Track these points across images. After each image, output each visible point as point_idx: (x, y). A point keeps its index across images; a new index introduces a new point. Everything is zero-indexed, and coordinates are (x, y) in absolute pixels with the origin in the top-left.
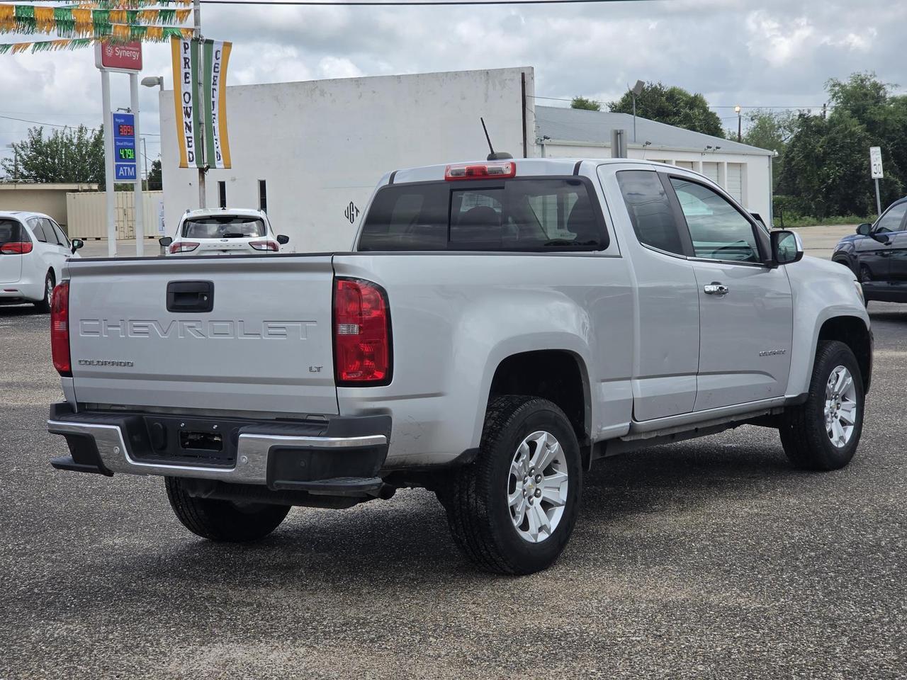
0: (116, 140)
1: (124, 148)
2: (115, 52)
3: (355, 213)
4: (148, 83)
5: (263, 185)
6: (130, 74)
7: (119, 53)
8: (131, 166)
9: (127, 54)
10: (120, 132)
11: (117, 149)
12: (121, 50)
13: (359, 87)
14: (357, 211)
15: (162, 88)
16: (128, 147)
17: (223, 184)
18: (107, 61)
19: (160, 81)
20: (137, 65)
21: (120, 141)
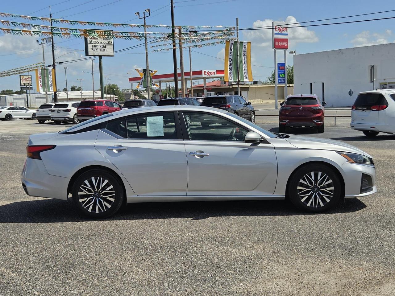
0: (278, 71)
1: (281, 73)
2: (279, 44)
3: (352, 93)
4: (291, 53)
5: (323, 84)
6: (285, 51)
7: (280, 44)
8: (283, 79)
9: (283, 44)
10: (280, 69)
11: (279, 74)
12: (281, 43)
13: (354, 51)
14: (353, 92)
16: (282, 73)
17: (311, 84)
18: (276, 47)
19: (295, 52)
20: (286, 48)
21: (280, 71)
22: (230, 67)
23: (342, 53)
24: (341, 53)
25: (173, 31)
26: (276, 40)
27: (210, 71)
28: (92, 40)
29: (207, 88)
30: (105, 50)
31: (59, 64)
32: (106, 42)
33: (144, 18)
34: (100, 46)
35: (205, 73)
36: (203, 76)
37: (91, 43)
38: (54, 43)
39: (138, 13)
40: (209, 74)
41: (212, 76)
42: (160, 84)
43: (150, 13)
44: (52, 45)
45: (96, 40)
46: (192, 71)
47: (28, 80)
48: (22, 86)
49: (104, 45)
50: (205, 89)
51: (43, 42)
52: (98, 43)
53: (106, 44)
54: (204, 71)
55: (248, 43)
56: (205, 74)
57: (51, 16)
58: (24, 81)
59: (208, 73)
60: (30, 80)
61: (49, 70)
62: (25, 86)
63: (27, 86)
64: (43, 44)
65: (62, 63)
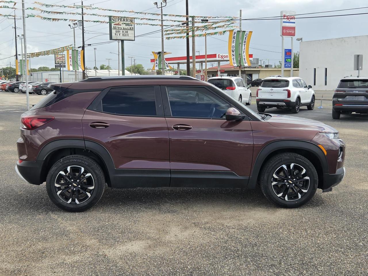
0: (285, 57)
1: (287, 59)
4: (298, 40)
5: (326, 69)
6: (292, 37)
7: (288, 32)
8: (290, 64)
9: (290, 32)
10: (286, 54)
11: (285, 59)
12: (288, 30)
15: (302, 41)
16: (289, 58)
17: (315, 69)
18: (283, 34)
19: (301, 39)
20: (294, 35)
21: (286, 57)
22: (233, 53)
23: (345, 42)
24: (343, 41)
25: (187, 19)
26: (284, 28)
27: (224, 55)
28: (116, 26)
29: (220, 70)
30: (127, 35)
31: (88, 46)
32: (128, 28)
33: (162, 7)
34: (123, 32)
35: (219, 56)
36: (217, 59)
37: (115, 28)
38: (84, 27)
39: (156, 3)
40: (222, 58)
41: (225, 59)
42: (179, 66)
43: (166, 3)
44: (82, 29)
45: (119, 26)
46: (207, 54)
47: (61, 58)
48: (57, 64)
49: (126, 30)
50: (219, 71)
51: (74, 27)
52: (121, 28)
53: (128, 29)
54: (219, 55)
55: (250, 32)
56: (219, 58)
57: (82, 3)
58: (58, 60)
59: (221, 56)
60: (64, 58)
61: (79, 51)
62: (59, 64)
63: (61, 64)
64: (74, 28)
65: (90, 45)
